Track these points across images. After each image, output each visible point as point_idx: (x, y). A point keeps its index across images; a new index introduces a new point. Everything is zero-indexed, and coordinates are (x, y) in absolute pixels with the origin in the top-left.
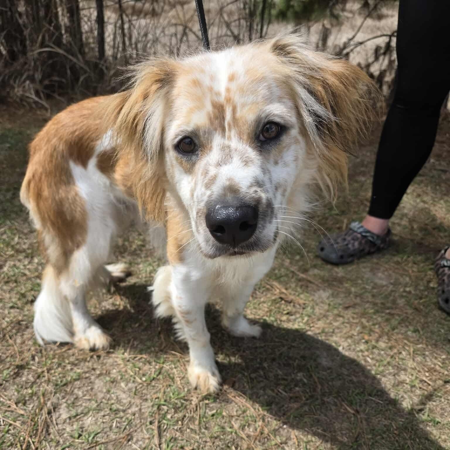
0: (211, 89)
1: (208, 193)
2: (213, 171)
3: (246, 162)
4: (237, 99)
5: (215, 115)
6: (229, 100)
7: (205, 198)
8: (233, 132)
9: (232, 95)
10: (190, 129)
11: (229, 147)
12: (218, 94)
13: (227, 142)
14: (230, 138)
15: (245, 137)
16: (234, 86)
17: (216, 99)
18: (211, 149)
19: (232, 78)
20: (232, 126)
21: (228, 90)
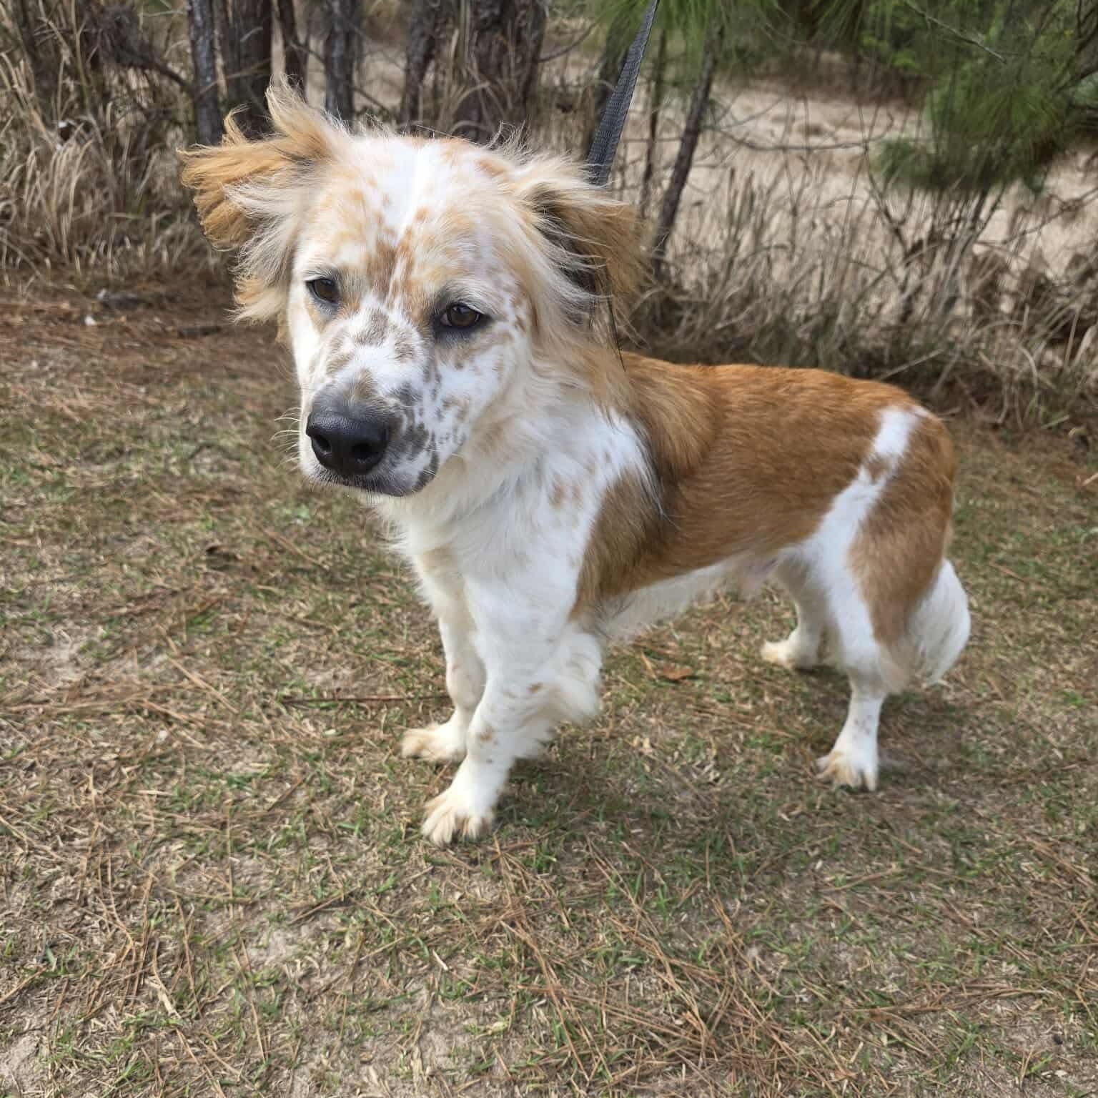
0: (380, 220)
1: (328, 380)
2: (348, 347)
3: (404, 353)
4: (419, 253)
5: (377, 262)
6: (406, 248)
7: (320, 387)
8: (398, 301)
9: (413, 243)
10: (334, 265)
11: (385, 318)
12: (392, 232)
13: (383, 309)
14: (390, 306)
15: (416, 313)
16: (420, 230)
17: (386, 239)
18: (356, 309)
19: (421, 216)
20: (400, 291)
21: (409, 233)
